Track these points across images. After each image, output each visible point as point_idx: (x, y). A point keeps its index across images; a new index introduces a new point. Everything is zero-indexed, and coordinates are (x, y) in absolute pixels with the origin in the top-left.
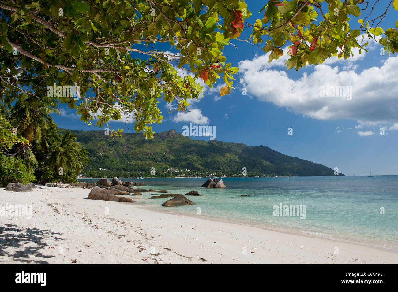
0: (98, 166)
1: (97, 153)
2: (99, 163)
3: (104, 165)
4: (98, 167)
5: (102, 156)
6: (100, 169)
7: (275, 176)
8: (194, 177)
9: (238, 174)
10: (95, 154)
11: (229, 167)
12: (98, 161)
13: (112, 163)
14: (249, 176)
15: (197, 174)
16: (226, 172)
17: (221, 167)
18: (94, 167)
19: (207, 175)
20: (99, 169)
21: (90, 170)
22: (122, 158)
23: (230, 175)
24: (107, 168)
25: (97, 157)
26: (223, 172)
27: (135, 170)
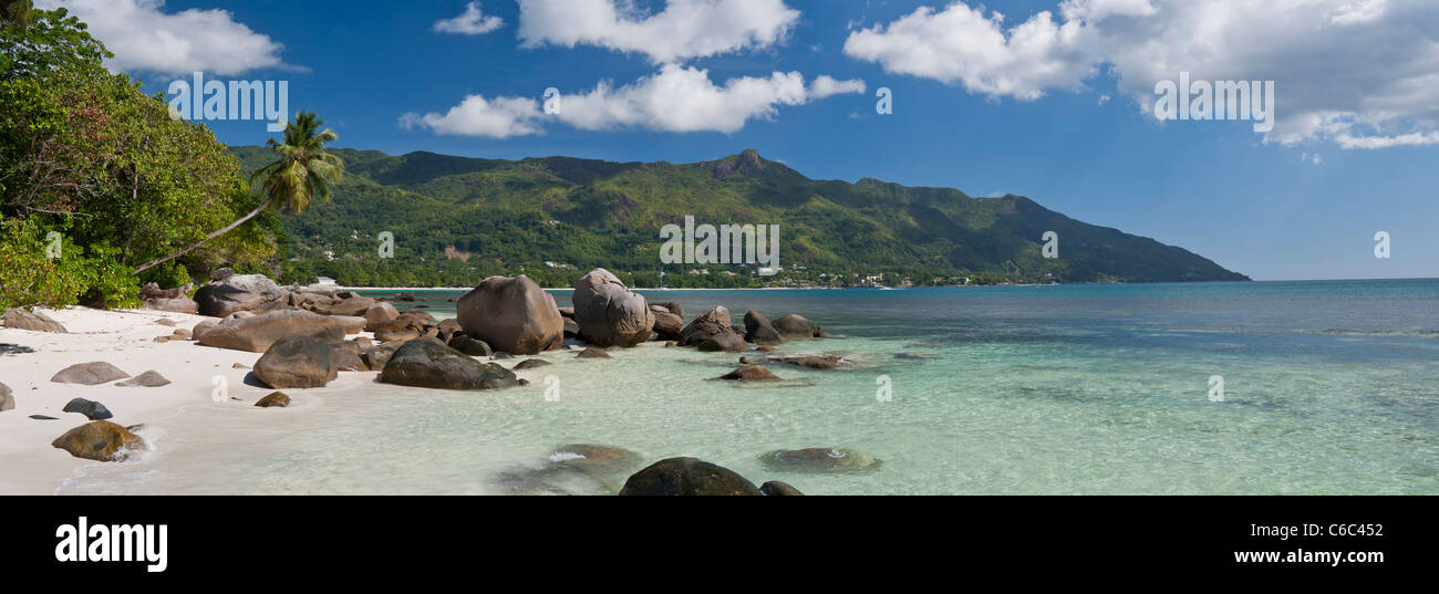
0: (544, 256)
1: (541, 218)
2: (545, 247)
3: (562, 253)
4: (545, 259)
5: (554, 229)
6: (551, 264)
7: (1053, 284)
8: (819, 288)
9: (947, 278)
10: (534, 224)
11: (918, 256)
12: (545, 241)
13: (583, 248)
14: (979, 284)
15: (827, 279)
16: (909, 270)
17: (895, 259)
18: (535, 258)
19: (857, 280)
20: (548, 263)
21: (525, 266)
22: (609, 232)
23: (925, 280)
24: (569, 261)
25: (541, 231)
26: (900, 272)
27: (647, 267)
